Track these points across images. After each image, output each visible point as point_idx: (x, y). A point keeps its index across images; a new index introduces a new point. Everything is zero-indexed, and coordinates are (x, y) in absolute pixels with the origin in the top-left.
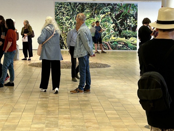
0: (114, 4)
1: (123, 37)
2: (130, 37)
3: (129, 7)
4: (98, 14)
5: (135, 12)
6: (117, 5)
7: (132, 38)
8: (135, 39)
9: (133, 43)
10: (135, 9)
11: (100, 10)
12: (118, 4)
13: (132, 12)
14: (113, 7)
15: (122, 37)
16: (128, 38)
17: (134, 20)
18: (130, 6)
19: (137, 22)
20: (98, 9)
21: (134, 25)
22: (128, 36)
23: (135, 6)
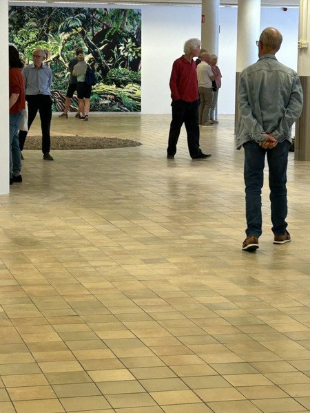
0: (89, 9)
1: (111, 84)
2: (125, 83)
3: (122, 16)
4: (55, 31)
5: (137, 26)
6: (97, 12)
7: (131, 85)
8: (138, 87)
9: (133, 96)
10: (135, 22)
11: (59, 22)
12: (98, 10)
13: (128, 28)
14: (88, 17)
15: (108, 84)
16: (122, 86)
17: (134, 44)
18: (125, 15)
19: (140, 50)
20: (55, 20)
21: (134, 57)
22: (122, 81)
23: (135, 15)
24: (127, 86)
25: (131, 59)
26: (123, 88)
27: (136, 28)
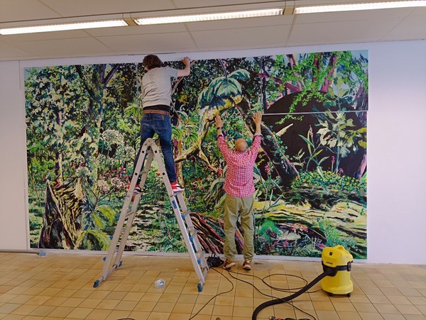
0: (256, 58)
1: (302, 202)
2: (331, 200)
3: (326, 67)
4: (191, 105)
5: (358, 85)
6: (273, 62)
7: (344, 204)
8: (360, 208)
9: (347, 226)
10: (354, 77)
12: (274, 58)
13: (339, 90)
15: (295, 202)
16: (324, 206)
17: (350, 123)
18: (331, 63)
19: (364, 134)
21: (351, 149)
22: (325, 196)
23: (353, 63)
24: (334, 208)
25: (343, 152)
26: (325, 210)
27: (356, 89)
